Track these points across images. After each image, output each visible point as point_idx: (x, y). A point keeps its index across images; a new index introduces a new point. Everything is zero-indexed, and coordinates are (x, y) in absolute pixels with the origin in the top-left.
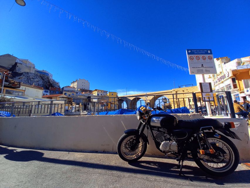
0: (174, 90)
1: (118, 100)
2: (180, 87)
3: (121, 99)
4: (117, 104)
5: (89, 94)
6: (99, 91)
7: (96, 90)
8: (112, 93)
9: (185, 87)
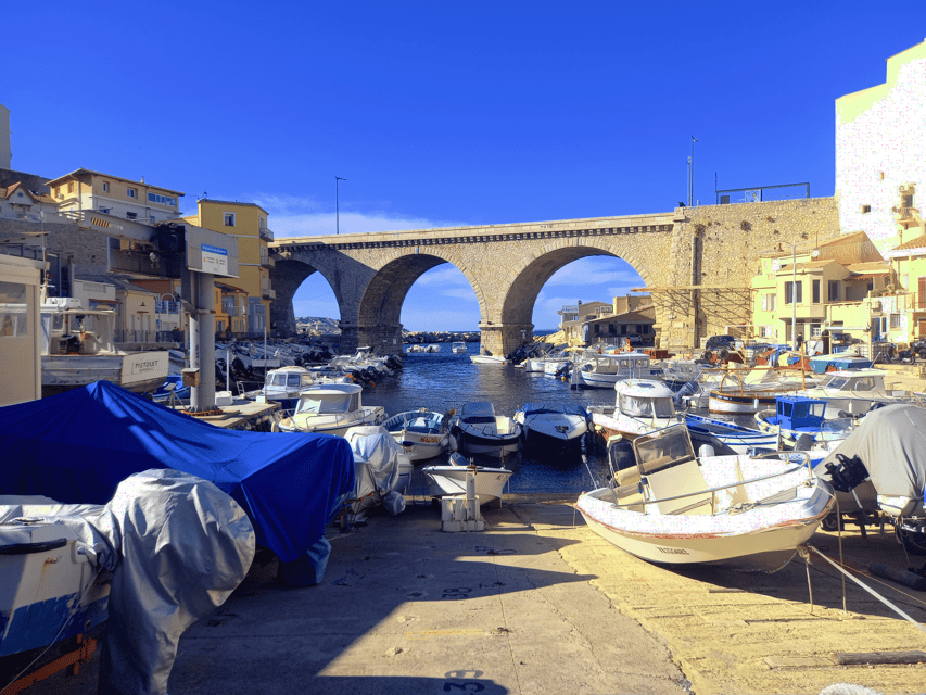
0: (687, 220)
1: (272, 262)
2: (725, 200)
3: (298, 257)
4: (266, 298)
5: (25, 200)
6: (106, 187)
7: (83, 176)
8: (225, 211)
9: (757, 201)
